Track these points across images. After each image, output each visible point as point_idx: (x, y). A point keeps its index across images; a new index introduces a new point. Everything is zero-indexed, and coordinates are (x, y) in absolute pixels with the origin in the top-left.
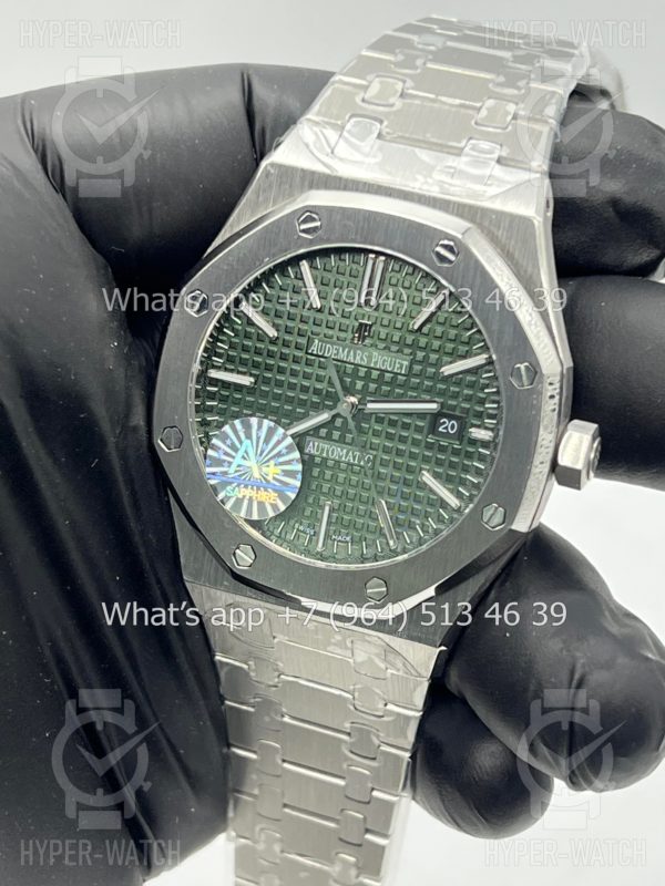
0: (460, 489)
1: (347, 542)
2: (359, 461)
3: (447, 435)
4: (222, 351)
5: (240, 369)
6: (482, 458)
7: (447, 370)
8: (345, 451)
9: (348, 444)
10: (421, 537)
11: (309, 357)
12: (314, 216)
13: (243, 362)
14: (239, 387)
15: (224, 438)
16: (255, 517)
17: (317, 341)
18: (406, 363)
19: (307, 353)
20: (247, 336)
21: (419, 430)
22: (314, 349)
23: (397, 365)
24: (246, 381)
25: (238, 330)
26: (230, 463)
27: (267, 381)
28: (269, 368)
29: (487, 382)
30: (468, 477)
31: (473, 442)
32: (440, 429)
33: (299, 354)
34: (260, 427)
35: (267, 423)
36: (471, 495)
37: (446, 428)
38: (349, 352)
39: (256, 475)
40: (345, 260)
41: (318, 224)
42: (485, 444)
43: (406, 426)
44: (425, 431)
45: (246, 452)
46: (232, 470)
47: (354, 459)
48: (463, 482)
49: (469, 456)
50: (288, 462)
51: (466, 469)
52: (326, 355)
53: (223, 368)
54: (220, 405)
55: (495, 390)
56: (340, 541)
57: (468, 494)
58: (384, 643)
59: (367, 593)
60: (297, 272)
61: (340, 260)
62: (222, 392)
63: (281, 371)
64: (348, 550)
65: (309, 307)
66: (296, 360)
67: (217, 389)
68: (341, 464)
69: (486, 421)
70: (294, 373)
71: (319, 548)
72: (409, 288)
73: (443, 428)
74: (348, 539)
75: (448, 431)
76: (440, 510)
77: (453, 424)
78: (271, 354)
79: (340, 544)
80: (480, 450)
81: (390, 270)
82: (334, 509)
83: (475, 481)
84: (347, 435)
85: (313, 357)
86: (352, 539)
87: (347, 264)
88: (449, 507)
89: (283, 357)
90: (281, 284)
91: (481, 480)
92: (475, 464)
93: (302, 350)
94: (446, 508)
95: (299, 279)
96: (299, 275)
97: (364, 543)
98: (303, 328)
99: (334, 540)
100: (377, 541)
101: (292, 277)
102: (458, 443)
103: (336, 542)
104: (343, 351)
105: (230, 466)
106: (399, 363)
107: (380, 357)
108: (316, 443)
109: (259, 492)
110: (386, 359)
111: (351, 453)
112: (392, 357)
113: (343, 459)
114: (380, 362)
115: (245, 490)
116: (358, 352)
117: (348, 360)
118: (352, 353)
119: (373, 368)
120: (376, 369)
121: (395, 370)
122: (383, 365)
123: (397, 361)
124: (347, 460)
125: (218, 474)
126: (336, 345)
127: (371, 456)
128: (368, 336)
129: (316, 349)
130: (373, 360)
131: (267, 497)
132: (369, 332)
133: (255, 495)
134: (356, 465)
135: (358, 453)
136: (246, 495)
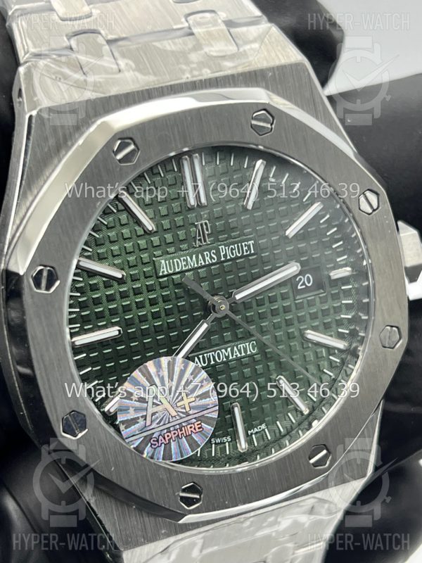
0: (340, 330)
1: (264, 430)
2: (245, 351)
3: (307, 289)
4: (75, 315)
5: (100, 324)
6: (347, 294)
7: (292, 231)
8: (229, 349)
9: (229, 342)
11: (161, 280)
12: (127, 141)
13: (100, 316)
14: (102, 344)
16: (189, 453)
17: (163, 262)
19: (158, 277)
20: (94, 288)
21: (285, 297)
23: (245, 249)
24: (113, 332)
25: (82, 288)
27: (129, 323)
28: (127, 309)
29: (326, 226)
31: (334, 283)
32: (299, 287)
36: (351, 330)
37: (304, 284)
38: (197, 257)
39: (173, 413)
40: (160, 173)
41: (132, 147)
42: (345, 280)
43: (273, 300)
44: (291, 295)
46: (148, 423)
47: (241, 354)
48: (340, 323)
49: (336, 297)
51: (338, 310)
52: (177, 270)
53: (82, 331)
54: (94, 369)
55: (335, 229)
56: (257, 433)
57: (347, 332)
58: (316, 500)
59: (313, 464)
60: (117, 205)
61: (154, 174)
62: (91, 355)
63: (140, 306)
64: (267, 436)
65: (142, 233)
66: (150, 289)
67: (85, 355)
68: (230, 363)
69: (338, 260)
70: (153, 303)
71: (242, 450)
72: (227, 172)
73: (301, 286)
74: (263, 426)
75: (306, 286)
76: (331, 357)
77: (308, 277)
78: (124, 295)
79: (258, 435)
80: (343, 288)
81: (204, 164)
82: (241, 407)
83: (350, 317)
84: (225, 334)
85: (166, 279)
86: (266, 425)
87: (162, 175)
88: (336, 351)
89: (137, 292)
90: (106, 223)
91: (353, 314)
92: (343, 302)
93: (152, 276)
94: (335, 354)
95: (122, 210)
96: (121, 207)
97: (278, 423)
98: (145, 256)
99: (252, 434)
100: (289, 414)
101: (115, 211)
102: (323, 291)
103: (254, 436)
104: (191, 259)
105: (145, 419)
106: (245, 245)
107: (227, 248)
108: (201, 356)
109: (183, 428)
110: (233, 247)
111: (235, 348)
112: (237, 243)
113: (231, 358)
114: (229, 253)
115: (169, 434)
116: (205, 253)
117: (200, 265)
118: (200, 257)
119: (224, 262)
120: (227, 261)
121: (245, 254)
122: (233, 254)
123: (243, 244)
124: (234, 357)
125: (137, 432)
126: (182, 256)
127: (254, 342)
128: (208, 235)
129: (165, 269)
130: (222, 254)
131: (192, 429)
132: (207, 230)
133: (180, 433)
134: (244, 357)
135: (241, 345)
136: (172, 437)
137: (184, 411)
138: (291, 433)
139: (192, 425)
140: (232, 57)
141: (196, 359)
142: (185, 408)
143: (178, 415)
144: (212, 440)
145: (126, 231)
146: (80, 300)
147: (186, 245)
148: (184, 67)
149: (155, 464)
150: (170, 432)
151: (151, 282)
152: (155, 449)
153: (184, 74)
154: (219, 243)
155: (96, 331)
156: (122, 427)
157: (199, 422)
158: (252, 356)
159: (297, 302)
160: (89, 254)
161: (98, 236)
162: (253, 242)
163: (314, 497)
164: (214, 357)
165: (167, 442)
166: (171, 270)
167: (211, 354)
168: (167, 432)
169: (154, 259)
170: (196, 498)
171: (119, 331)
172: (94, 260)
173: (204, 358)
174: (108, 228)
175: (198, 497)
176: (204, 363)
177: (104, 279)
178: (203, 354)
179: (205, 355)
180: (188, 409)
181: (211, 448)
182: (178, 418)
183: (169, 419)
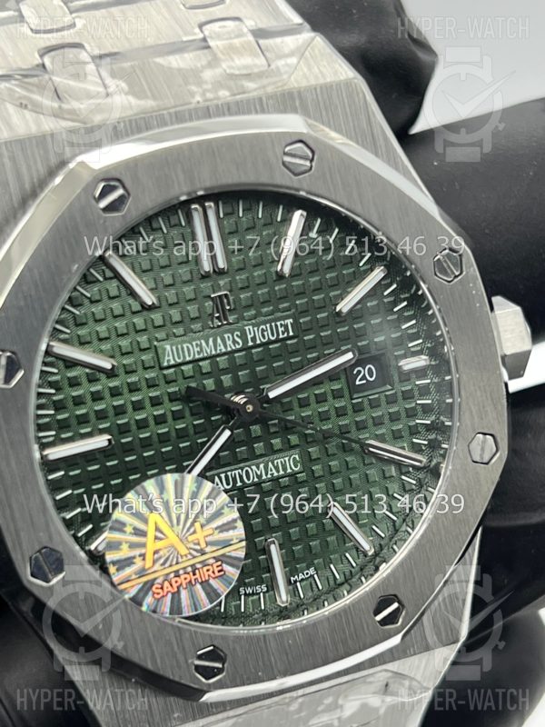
0: (415, 440)
1: (312, 576)
2: (285, 469)
3: (369, 385)
4: (47, 420)
5: (82, 431)
6: (424, 391)
7: (345, 306)
8: (262, 466)
9: (261, 456)
10: (394, 521)
11: (165, 372)
12: (112, 183)
13: (83, 420)
14: (88, 457)
15: (119, 527)
16: (206, 605)
17: (168, 347)
18: (289, 321)
19: (162, 368)
20: (74, 383)
21: (337, 395)
22: (169, 358)
23: (280, 329)
24: (100, 441)
25: (57, 382)
26: (143, 556)
27: (123, 430)
28: (120, 411)
29: (392, 299)
30: (418, 421)
31: (406, 376)
32: (358, 383)
33: (150, 375)
34: (162, 488)
35: (170, 479)
36: (429, 441)
37: (364, 378)
38: (215, 341)
39: (183, 551)
40: (161, 229)
41: (120, 192)
42: (421, 372)
43: (321, 399)
44: (346, 392)
45: (157, 529)
46: (148, 563)
47: (278, 471)
48: (414, 431)
49: (408, 396)
50: (218, 514)
51: (411, 414)
52: (188, 359)
53: (59, 441)
54: (76, 492)
55: (405, 303)
56: (302, 580)
57: (426, 443)
58: (390, 674)
59: (379, 622)
60: (103, 271)
61: (153, 230)
62: (71, 473)
63: (138, 406)
64: (317, 585)
65: (139, 308)
66: (151, 385)
67: (62, 473)
68: (263, 485)
69: (410, 345)
70: (156, 402)
71: (283, 603)
72: (254, 228)
73: (360, 380)
74: (312, 571)
75: (367, 380)
76: (403, 477)
77: (370, 369)
78: (115, 393)
79: (304, 583)
80: (417, 383)
81: (222, 215)
82: (280, 545)
83: (429, 422)
84: (255, 445)
85: (172, 370)
86: (315, 569)
87: (165, 231)
88: (411, 469)
89: (133, 388)
90: (89, 295)
91: (433, 418)
92: (419, 402)
93: (153, 367)
94: (409, 472)
95: (111, 278)
96: (109, 274)
97: (332, 566)
98: (143, 339)
99: (295, 582)
100: (347, 555)
101: (101, 279)
102: (390, 387)
103: (298, 584)
104: (207, 344)
105: (144, 559)
106: (281, 325)
107: (256, 329)
108: (223, 476)
109: (197, 571)
110: (264, 327)
111: (270, 465)
112: (270, 322)
113: (264, 477)
114: (259, 335)
115: (177, 579)
116: (226, 336)
117: (218, 352)
118: (219, 341)
119: (252, 347)
120: (256, 346)
121: (281, 336)
122: (264, 337)
123: (278, 323)
124: (269, 476)
125: (134, 577)
126: (194, 340)
127: (297, 456)
128: (229, 310)
129: (171, 358)
130: (249, 337)
131: (210, 573)
132: (229, 304)
133: (193, 578)
134: (283, 477)
135: (279, 461)
136: (181, 584)
137: (198, 547)
138: (350, 581)
139: (209, 567)
140: (260, 75)
141: (217, 479)
142: (199, 544)
143: (190, 553)
144: (241, 589)
145: (116, 306)
146: (55, 398)
147: (200, 325)
148: (194, 88)
149: (159, 620)
150: (179, 576)
151: (153, 375)
152: (158, 600)
153: (193, 97)
154: (245, 323)
155: (78, 440)
156: (112, 569)
157: (219, 563)
158: (293, 475)
159: (354, 401)
160: (67, 336)
161: (77, 313)
162: (291, 320)
163: (386, 671)
164: (241, 477)
165: (176, 590)
166: (179, 358)
167: (236, 472)
168: (175, 576)
169: (156, 343)
170: (217, 668)
171: (109, 440)
172: (73, 345)
173: (227, 477)
174: (92, 302)
175: (220, 666)
176: (228, 484)
177: (87, 370)
178: (226, 472)
179: (229, 473)
180: (203, 545)
181: (240, 600)
182: (189, 557)
183: (177, 558)
